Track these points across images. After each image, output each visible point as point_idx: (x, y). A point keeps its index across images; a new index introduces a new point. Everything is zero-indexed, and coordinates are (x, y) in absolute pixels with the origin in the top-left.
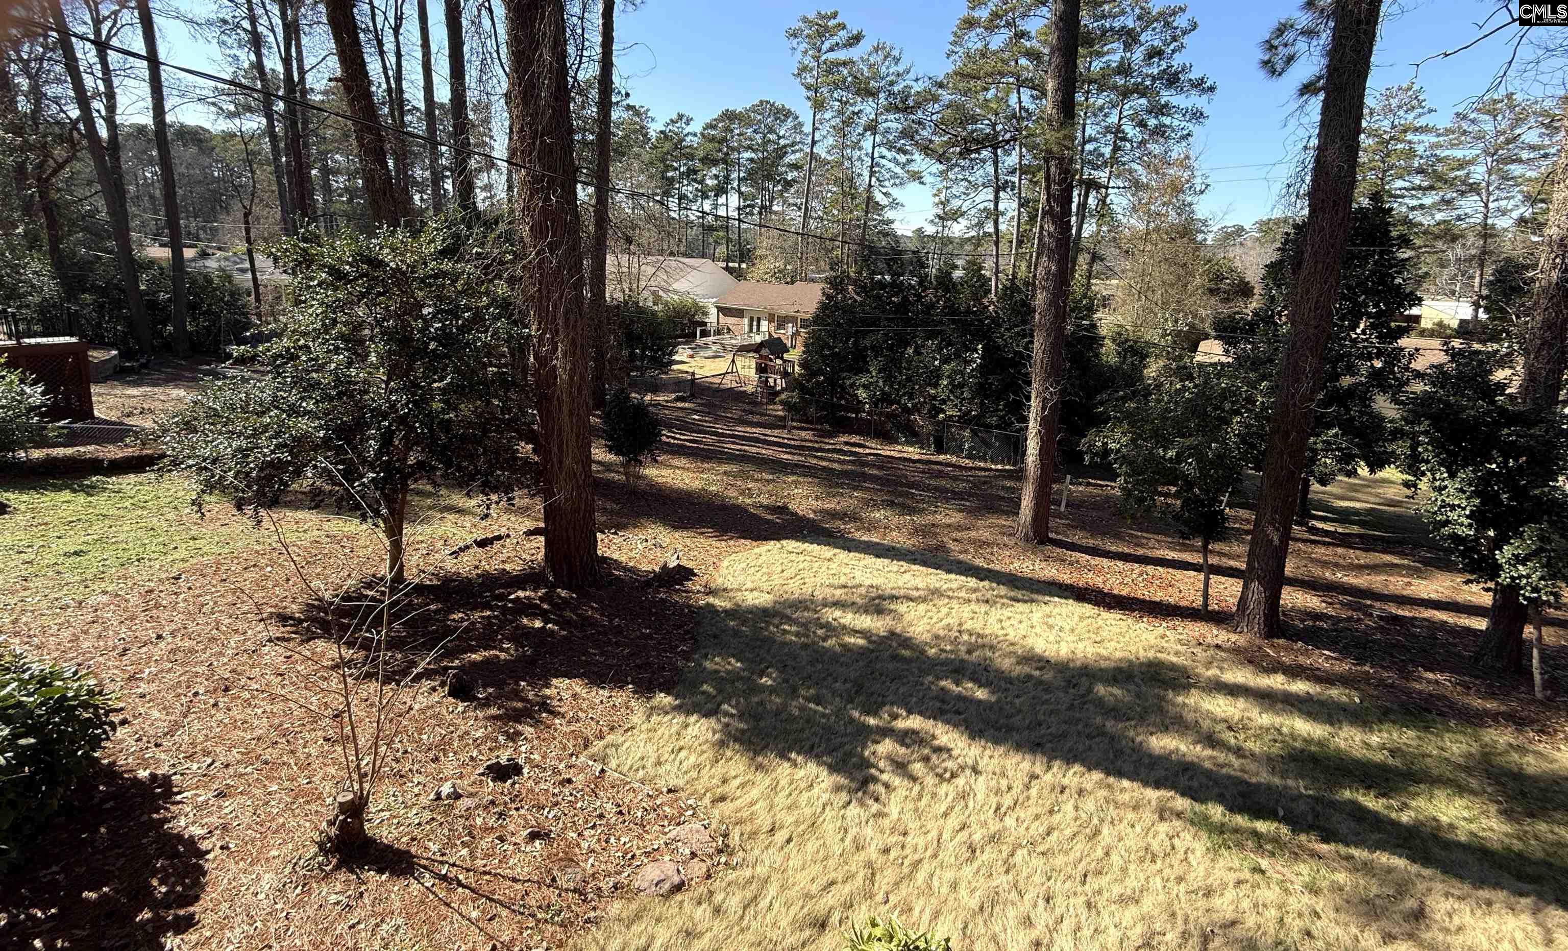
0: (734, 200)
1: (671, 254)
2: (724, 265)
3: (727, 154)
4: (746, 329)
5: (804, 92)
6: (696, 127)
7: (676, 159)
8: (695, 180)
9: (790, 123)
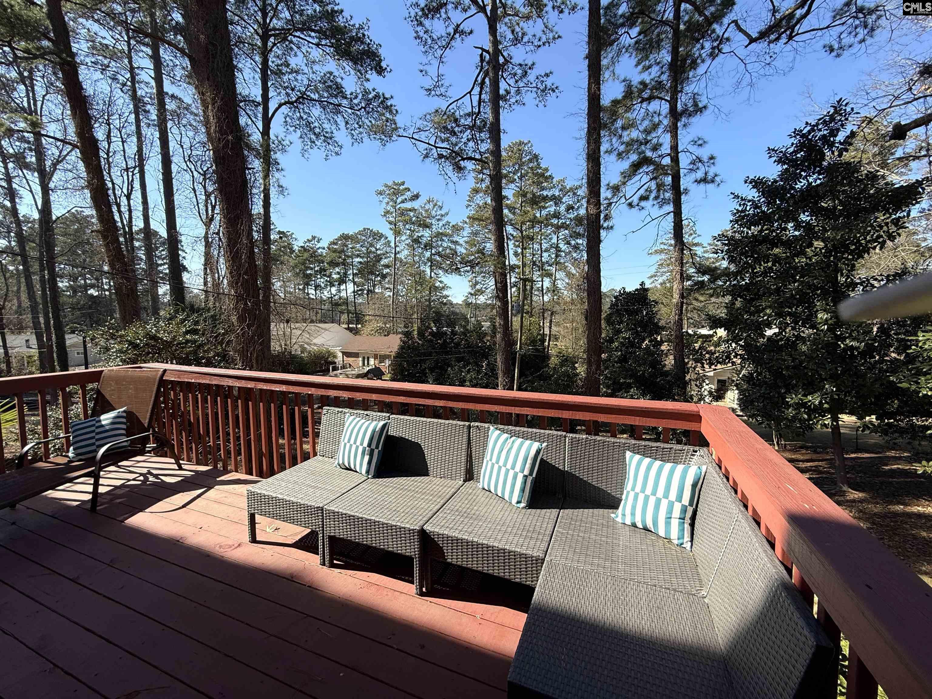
0: (351, 287)
1: (312, 321)
2: (346, 326)
3: (345, 260)
4: (361, 364)
5: (389, 226)
6: (324, 244)
7: (312, 262)
8: (325, 275)
9: (383, 241)
